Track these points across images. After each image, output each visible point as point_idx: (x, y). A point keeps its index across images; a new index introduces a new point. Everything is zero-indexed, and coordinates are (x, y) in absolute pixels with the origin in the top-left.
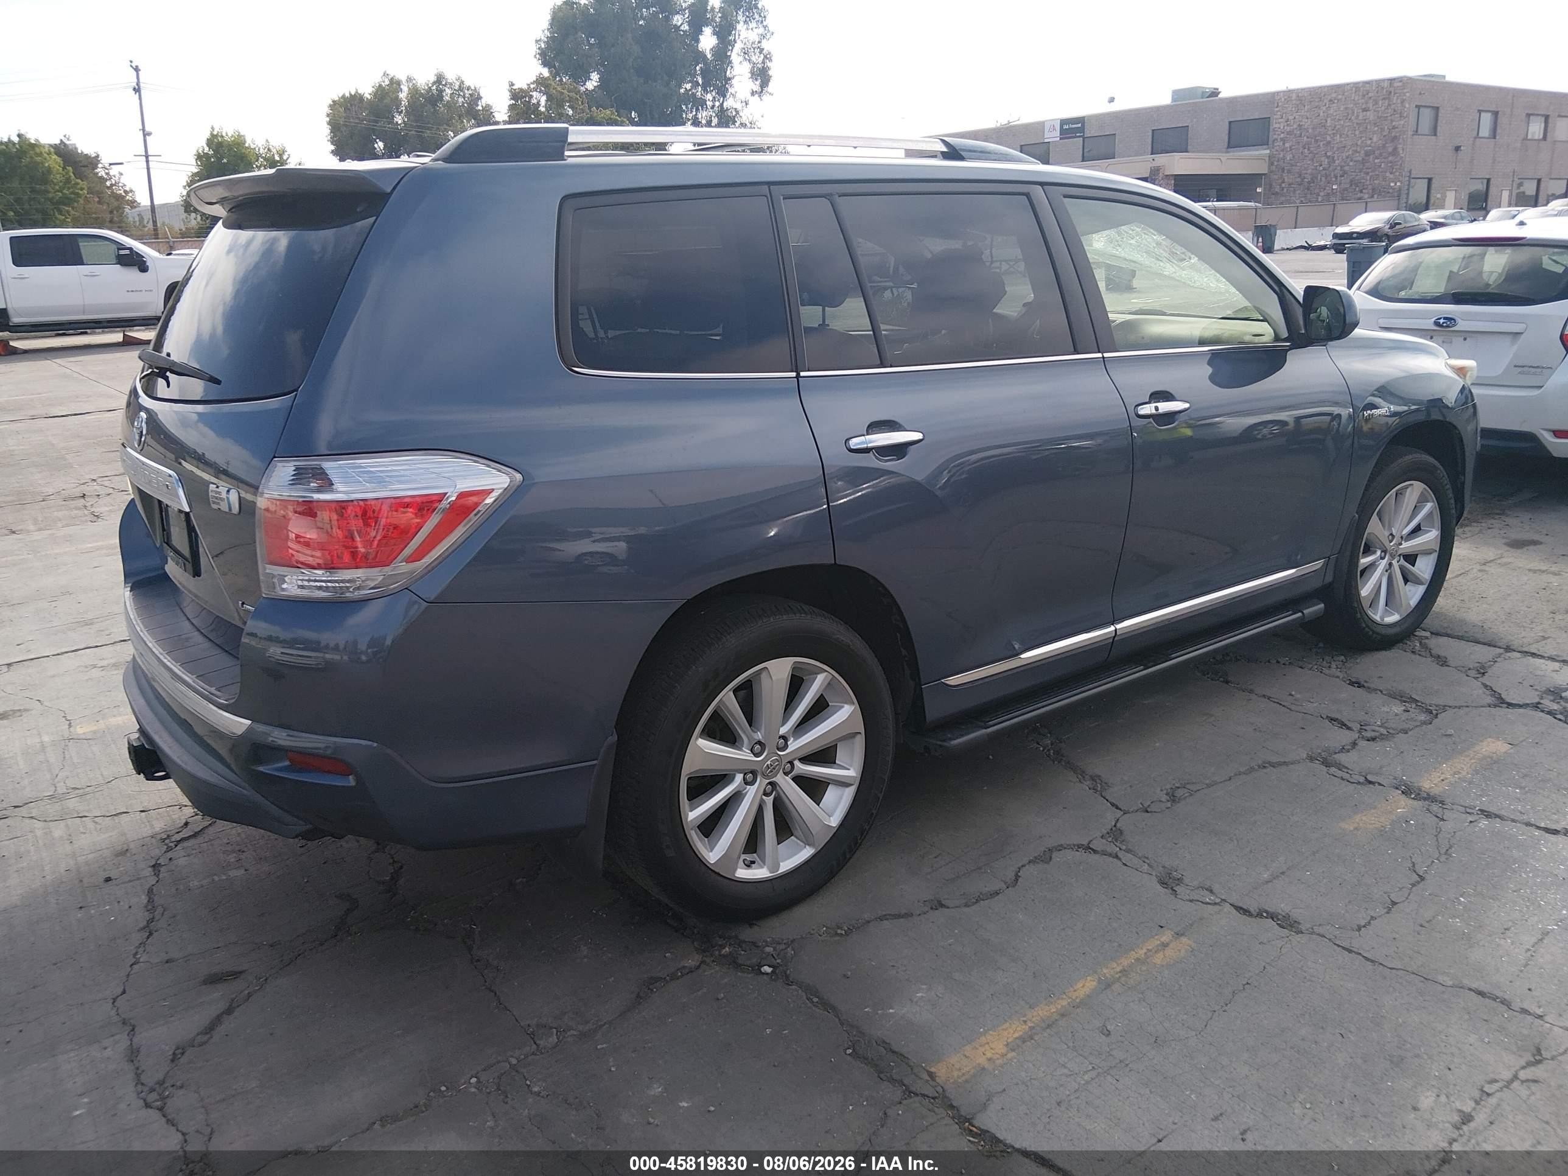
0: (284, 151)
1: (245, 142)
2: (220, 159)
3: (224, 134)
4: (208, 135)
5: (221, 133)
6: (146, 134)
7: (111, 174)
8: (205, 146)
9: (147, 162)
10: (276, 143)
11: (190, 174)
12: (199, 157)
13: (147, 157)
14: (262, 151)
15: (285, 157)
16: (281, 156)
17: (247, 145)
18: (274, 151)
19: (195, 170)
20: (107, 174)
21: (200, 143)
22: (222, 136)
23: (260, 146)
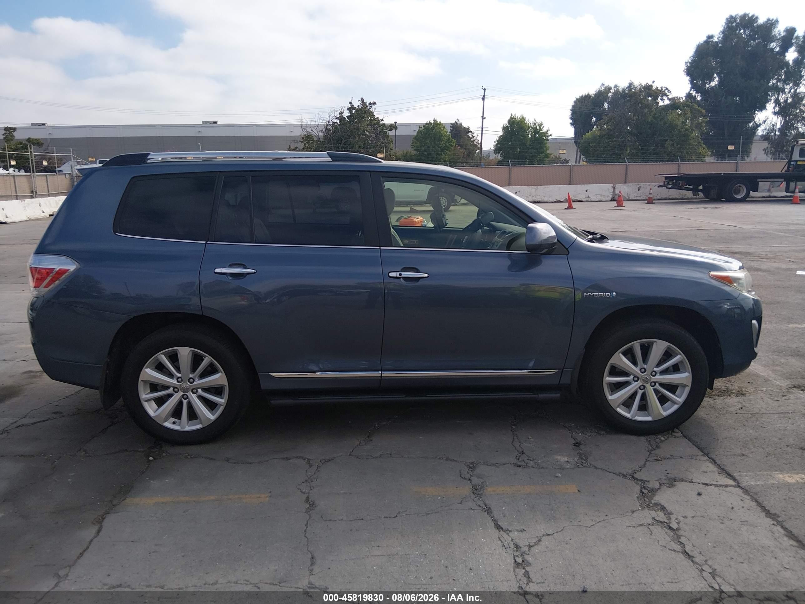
0: (541, 124)
1: (525, 120)
2: (512, 129)
3: (516, 118)
4: (509, 118)
5: (515, 117)
6: (483, 118)
7: (474, 136)
8: (507, 123)
9: (482, 131)
10: (538, 121)
11: (499, 136)
12: (504, 128)
13: (482, 128)
14: (531, 125)
15: (541, 128)
16: (540, 127)
17: (525, 122)
18: (537, 125)
19: (501, 134)
20: (472, 136)
21: (505, 121)
22: (515, 118)
23: (531, 122)
